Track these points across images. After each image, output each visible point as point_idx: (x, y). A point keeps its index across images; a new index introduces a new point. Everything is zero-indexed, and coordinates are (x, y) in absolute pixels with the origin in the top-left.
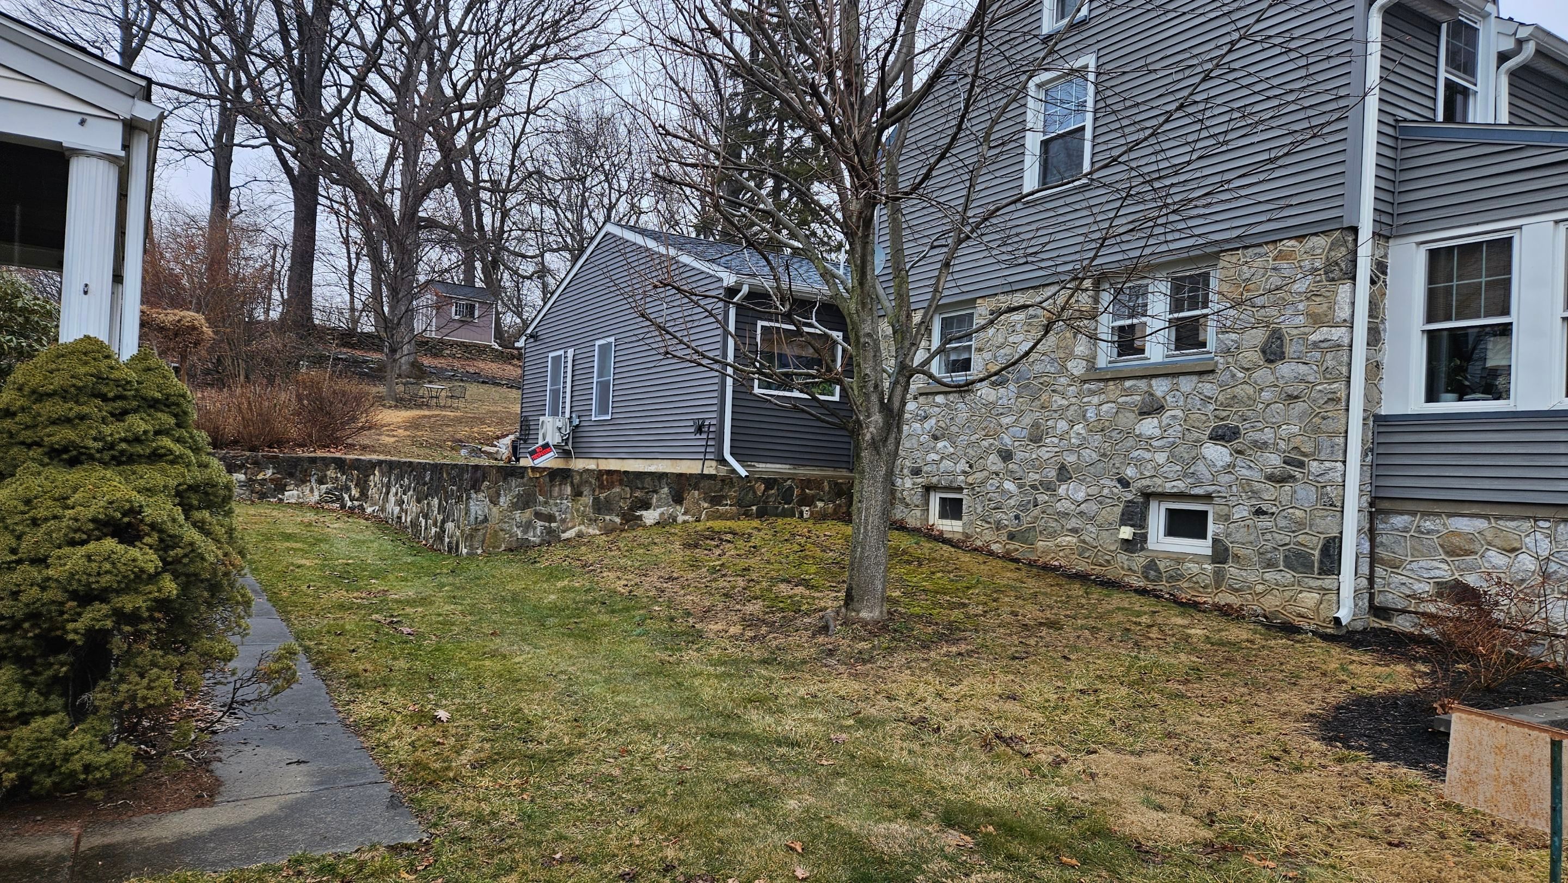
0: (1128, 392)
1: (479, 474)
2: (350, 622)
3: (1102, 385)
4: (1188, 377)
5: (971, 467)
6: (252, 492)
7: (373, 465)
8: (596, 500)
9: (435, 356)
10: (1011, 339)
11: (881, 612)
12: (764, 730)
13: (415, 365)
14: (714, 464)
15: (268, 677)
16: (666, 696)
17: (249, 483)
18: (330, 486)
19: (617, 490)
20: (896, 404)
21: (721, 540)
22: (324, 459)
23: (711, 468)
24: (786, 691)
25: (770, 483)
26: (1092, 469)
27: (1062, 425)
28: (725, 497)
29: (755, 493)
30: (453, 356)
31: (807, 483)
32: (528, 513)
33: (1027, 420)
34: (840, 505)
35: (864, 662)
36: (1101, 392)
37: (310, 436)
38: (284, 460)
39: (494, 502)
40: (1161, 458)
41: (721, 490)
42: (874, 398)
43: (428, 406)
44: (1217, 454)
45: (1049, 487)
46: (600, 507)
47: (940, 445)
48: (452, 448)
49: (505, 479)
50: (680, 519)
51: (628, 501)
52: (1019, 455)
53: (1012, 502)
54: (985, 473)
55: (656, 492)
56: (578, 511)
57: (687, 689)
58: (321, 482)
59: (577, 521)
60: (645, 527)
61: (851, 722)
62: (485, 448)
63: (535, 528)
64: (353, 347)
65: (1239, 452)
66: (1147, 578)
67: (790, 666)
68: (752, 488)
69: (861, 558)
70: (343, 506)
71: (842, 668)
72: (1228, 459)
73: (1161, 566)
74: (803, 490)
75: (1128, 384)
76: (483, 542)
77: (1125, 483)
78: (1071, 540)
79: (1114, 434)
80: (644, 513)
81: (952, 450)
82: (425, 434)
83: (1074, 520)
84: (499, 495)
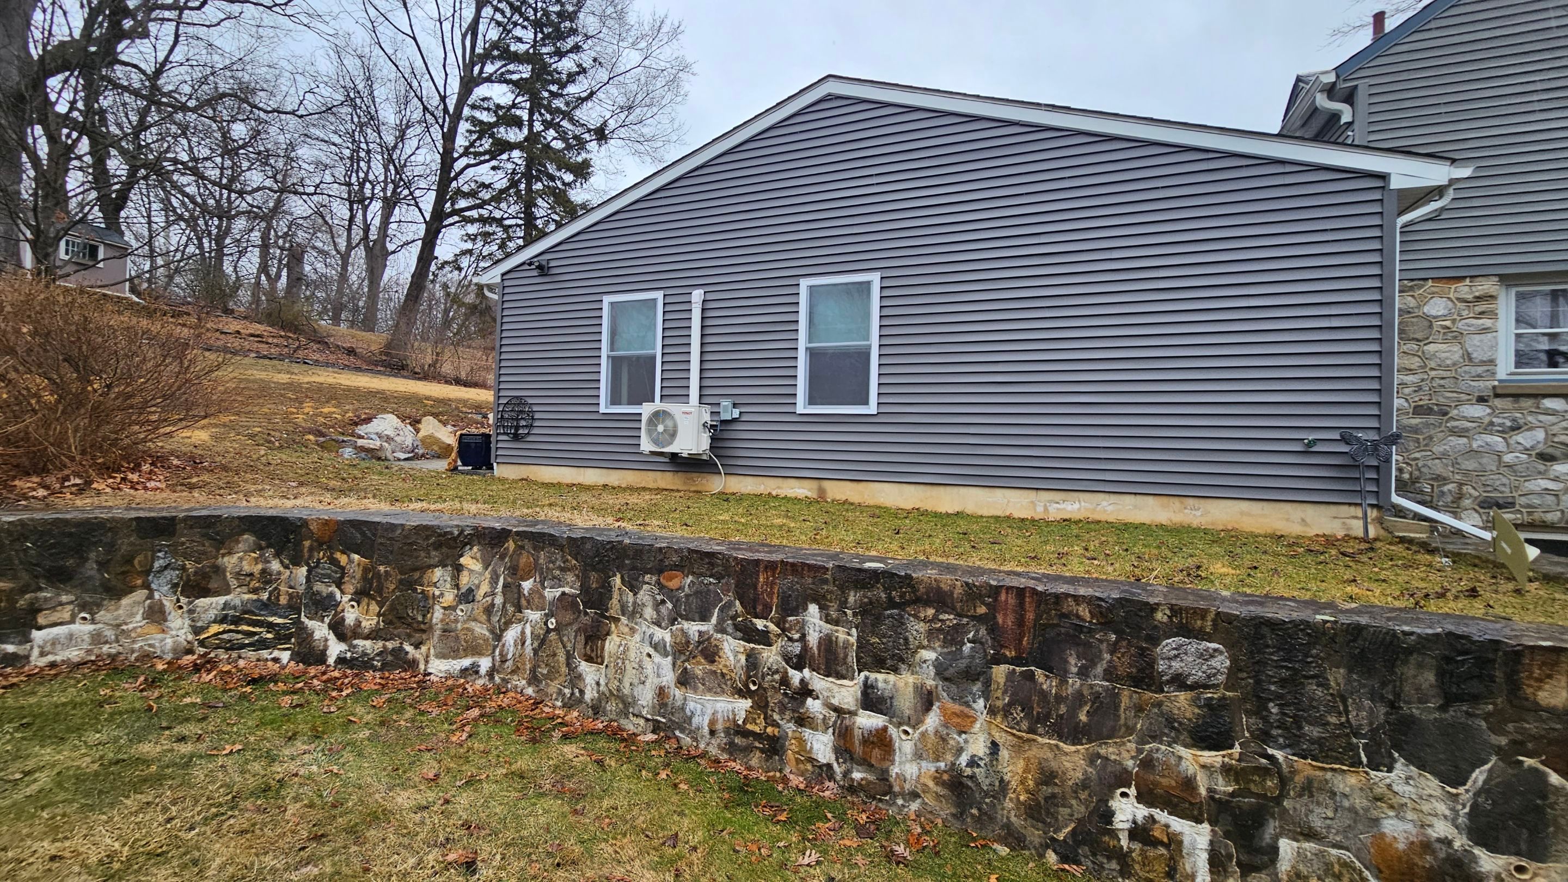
7: (451, 539)
14: (1375, 513)
18: (238, 597)
22: (204, 520)
58: (196, 588)
70: (310, 657)
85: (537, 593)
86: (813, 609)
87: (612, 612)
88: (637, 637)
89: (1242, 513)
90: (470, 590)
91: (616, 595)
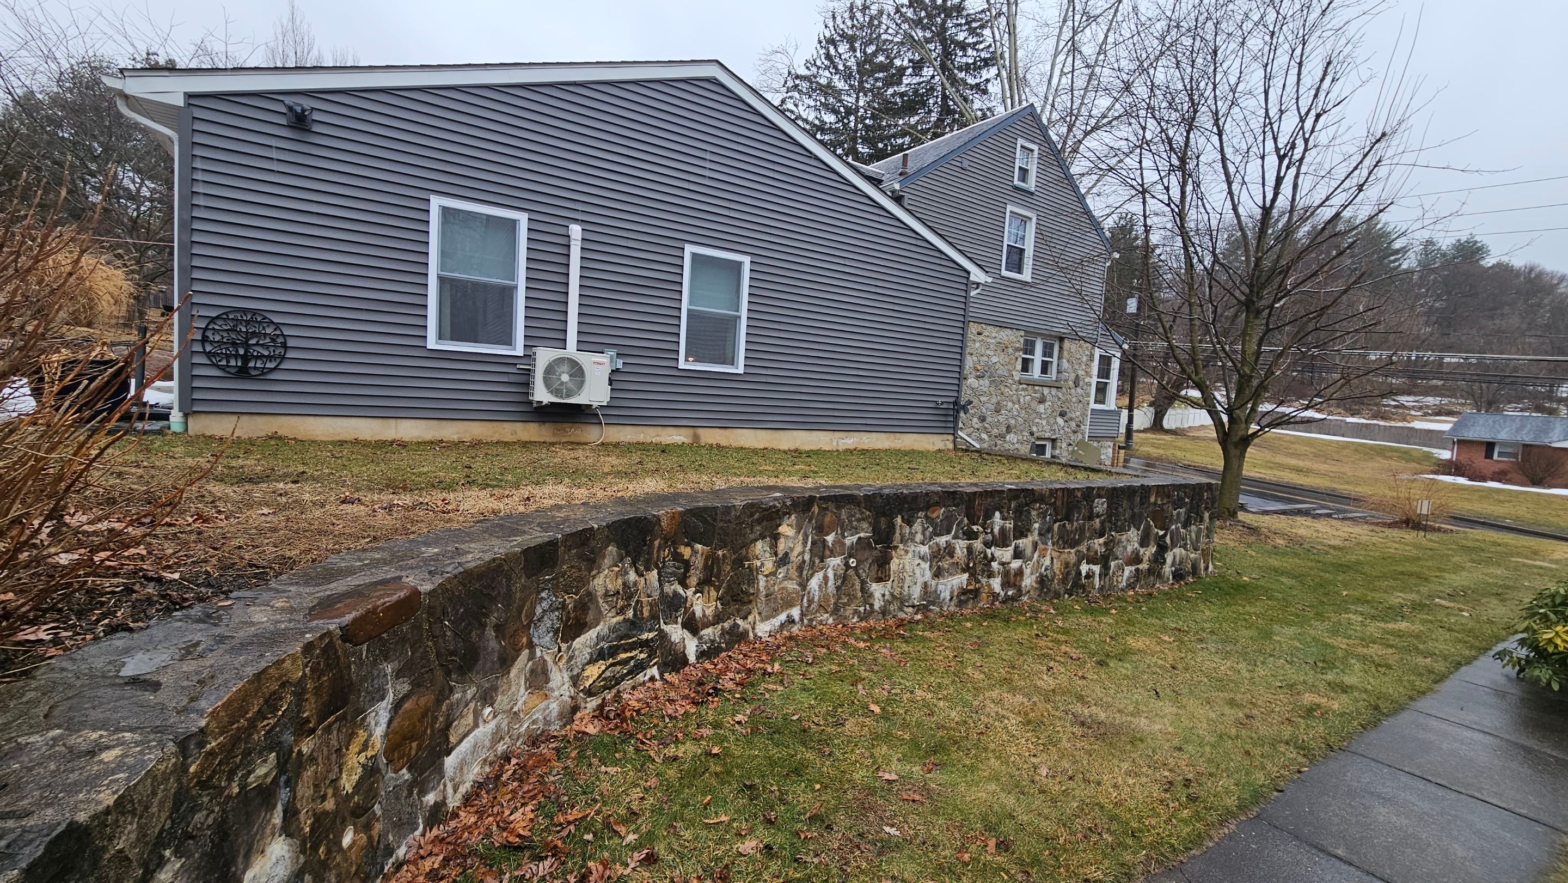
0: (1035, 392)
3: (1027, 387)
4: (1054, 389)
18: (607, 625)
26: (1021, 427)
27: (1010, 405)
33: (994, 400)
36: (1026, 390)
40: (1044, 423)
44: (1060, 421)
45: (1002, 436)
52: (989, 419)
65: (1067, 421)
72: (1064, 424)
75: (1037, 388)
77: (1032, 434)
79: (1030, 411)
85: (839, 542)
86: (997, 514)
87: (895, 543)
88: (910, 555)
89: (915, 440)
90: (786, 554)
91: (898, 531)
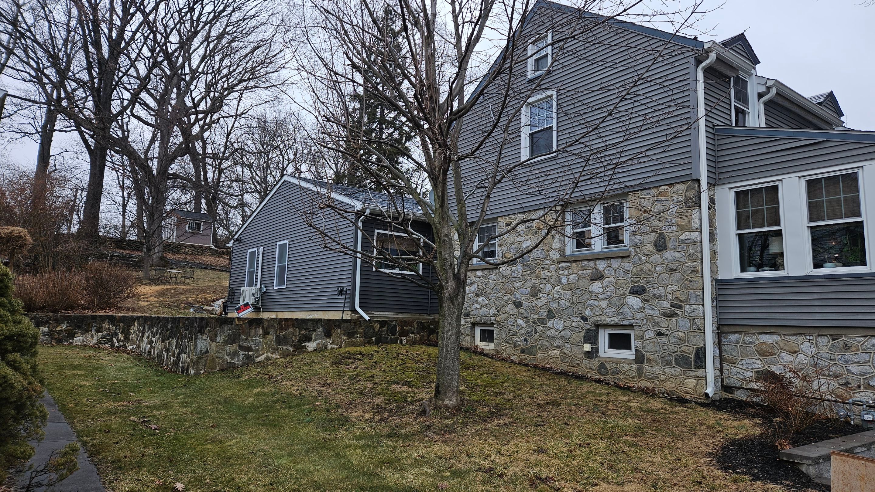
0: (584, 268)
1: (204, 323)
2: (115, 422)
3: (569, 264)
4: (616, 260)
5: (498, 311)
6: (52, 338)
7: (133, 319)
8: (278, 337)
9: (175, 253)
10: (518, 239)
11: (457, 400)
12: (395, 483)
13: (162, 258)
14: (349, 313)
15: (56, 468)
16: (329, 463)
17: (51, 333)
18: (104, 333)
19: (291, 330)
20: (462, 275)
21: (355, 358)
22: (101, 316)
23: (347, 316)
24: (405, 455)
25: (383, 323)
26: (566, 311)
27: (549, 287)
28: (356, 333)
29: (374, 329)
30: (186, 253)
31: (404, 323)
32: (235, 347)
33: (529, 285)
34: (423, 335)
35: (450, 432)
36: (568, 268)
37: (93, 302)
38: (75, 318)
39: (213, 340)
40: (604, 304)
41: (354, 328)
42: (450, 272)
43: (170, 283)
44: (634, 301)
45: (543, 322)
46: (280, 341)
47: (480, 299)
48: (185, 308)
49: (220, 326)
50: (330, 346)
51: (298, 337)
52: (525, 304)
53: (522, 331)
54: (507, 315)
55: (314, 331)
56: (266, 344)
57: (342, 457)
58: (98, 331)
59: (266, 350)
60: (307, 352)
61: (448, 474)
62: (206, 307)
63: (239, 356)
64: (123, 248)
65: (647, 301)
66: (600, 373)
67: (405, 438)
68: (372, 326)
69: (444, 367)
70: (112, 346)
71: (437, 438)
72: (641, 305)
73: (608, 366)
74: (402, 327)
75: (584, 263)
76: (205, 365)
77: (585, 319)
78: (557, 352)
79: (577, 291)
80: (308, 344)
81: (487, 302)
82: (168, 300)
83: (557, 340)
84: (216, 336)
